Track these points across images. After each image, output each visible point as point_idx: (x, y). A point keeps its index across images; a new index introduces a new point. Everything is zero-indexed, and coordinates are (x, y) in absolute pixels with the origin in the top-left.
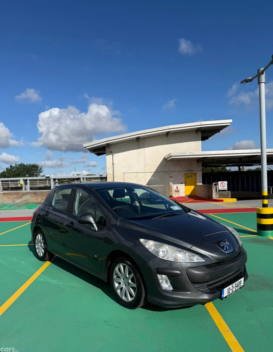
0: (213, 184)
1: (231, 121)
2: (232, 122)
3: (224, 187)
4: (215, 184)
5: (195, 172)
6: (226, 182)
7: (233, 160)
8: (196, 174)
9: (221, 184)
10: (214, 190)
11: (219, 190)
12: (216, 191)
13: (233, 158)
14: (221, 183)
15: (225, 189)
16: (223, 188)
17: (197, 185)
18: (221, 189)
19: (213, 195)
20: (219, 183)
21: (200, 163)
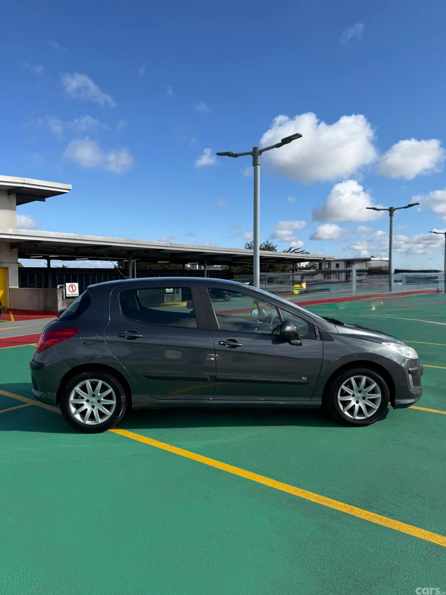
0: (58, 287)
1: (70, 186)
2: (71, 188)
3: (74, 291)
4: (60, 287)
5: (6, 265)
6: (76, 285)
7: (63, 249)
8: (7, 269)
9: (70, 288)
10: (60, 298)
11: (67, 296)
12: (63, 298)
13: (66, 247)
14: (70, 285)
15: (76, 294)
16: (73, 293)
17: (10, 289)
18: (71, 296)
19: (58, 305)
20: (68, 285)
21: (15, 251)
